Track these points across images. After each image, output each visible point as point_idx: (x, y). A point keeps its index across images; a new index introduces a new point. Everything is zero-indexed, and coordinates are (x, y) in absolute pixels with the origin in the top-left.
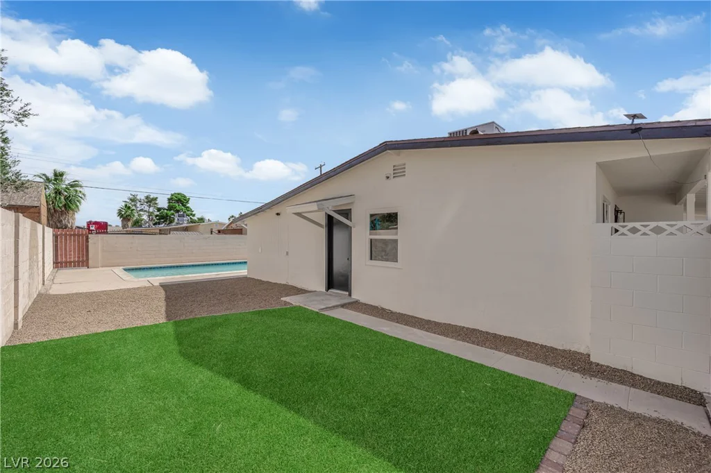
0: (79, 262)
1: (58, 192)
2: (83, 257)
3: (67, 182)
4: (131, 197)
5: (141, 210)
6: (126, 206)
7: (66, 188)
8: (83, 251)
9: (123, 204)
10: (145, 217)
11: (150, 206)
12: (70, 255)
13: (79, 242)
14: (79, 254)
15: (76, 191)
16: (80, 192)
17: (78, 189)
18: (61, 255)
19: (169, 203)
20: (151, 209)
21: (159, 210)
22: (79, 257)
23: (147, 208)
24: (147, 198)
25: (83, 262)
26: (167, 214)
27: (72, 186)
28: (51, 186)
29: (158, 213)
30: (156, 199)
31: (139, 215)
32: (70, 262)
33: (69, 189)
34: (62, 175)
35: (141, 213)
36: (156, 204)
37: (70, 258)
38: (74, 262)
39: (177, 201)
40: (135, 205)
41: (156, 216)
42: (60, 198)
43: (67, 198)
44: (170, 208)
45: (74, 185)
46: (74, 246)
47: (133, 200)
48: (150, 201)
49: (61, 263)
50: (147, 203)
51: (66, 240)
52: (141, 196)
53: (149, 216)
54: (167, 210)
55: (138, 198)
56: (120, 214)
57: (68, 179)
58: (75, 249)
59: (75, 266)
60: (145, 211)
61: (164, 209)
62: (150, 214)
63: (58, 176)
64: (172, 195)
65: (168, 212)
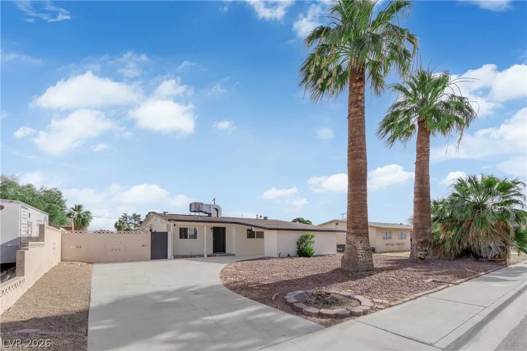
1: (79, 217)
3: (84, 211)
4: (124, 215)
5: (130, 223)
6: (120, 221)
9: (118, 220)
10: (132, 227)
11: (135, 220)
15: (89, 216)
20: (136, 222)
23: (134, 222)
24: (134, 215)
27: (86, 213)
30: (139, 216)
33: (84, 215)
35: (130, 225)
36: (140, 219)
40: (126, 220)
42: (80, 220)
45: (88, 213)
47: (125, 217)
48: (136, 217)
50: (133, 218)
52: (130, 214)
53: (135, 227)
55: (128, 215)
56: (116, 226)
57: (84, 209)
60: (133, 224)
63: (79, 207)
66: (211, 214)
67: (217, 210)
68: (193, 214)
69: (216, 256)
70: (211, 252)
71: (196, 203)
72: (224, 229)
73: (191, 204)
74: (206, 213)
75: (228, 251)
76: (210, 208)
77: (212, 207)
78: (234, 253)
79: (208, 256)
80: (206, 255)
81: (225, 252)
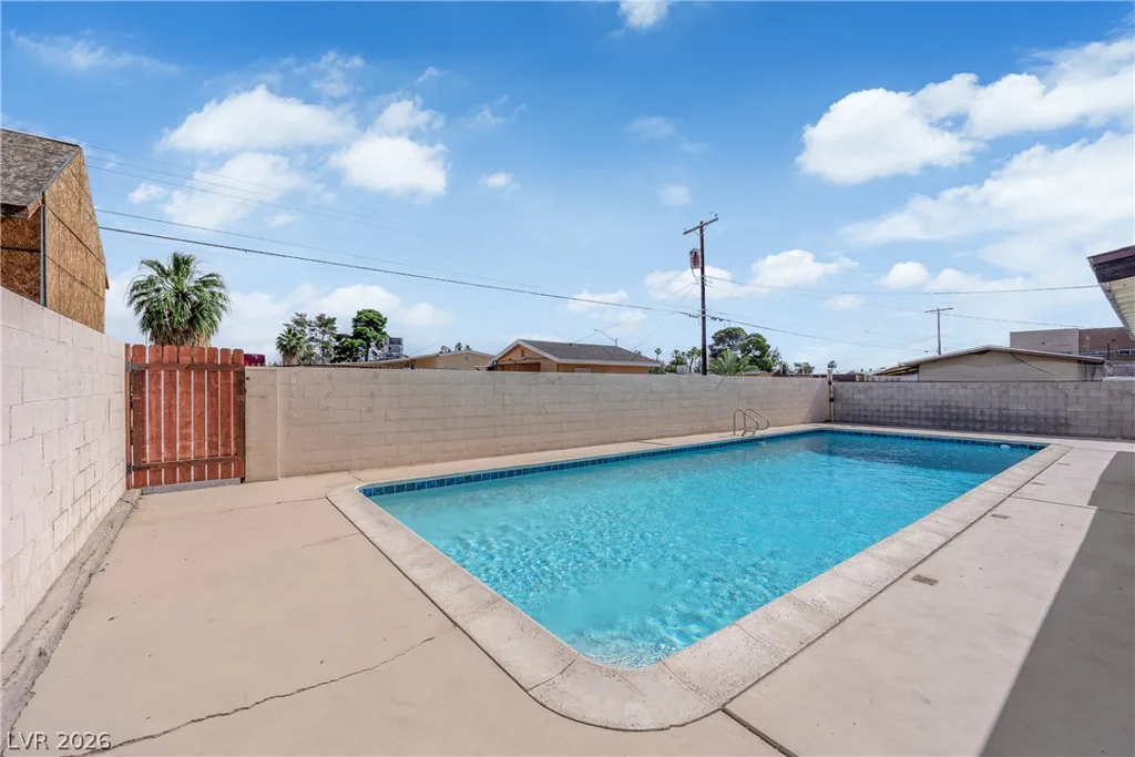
0: (212, 462)
1: (182, 296)
2: (226, 445)
3: (197, 277)
4: (297, 317)
5: (312, 339)
6: (290, 331)
7: (196, 288)
8: (226, 424)
9: (286, 329)
10: (317, 351)
11: (324, 333)
12: (185, 437)
13: (213, 394)
14: (213, 434)
15: (213, 294)
16: (220, 295)
17: (215, 289)
18: (156, 439)
19: (355, 326)
20: (326, 338)
21: (339, 338)
22: (213, 446)
23: (319, 336)
24: (320, 318)
25: (226, 464)
26: (352, 344)
27: (205, 284)
28: (169, 284)
29: (337, 344)
30: (333, 320)
31: (309, 347)
32: (186, 464)
33: (199, 290)
34: (187, 262)
35: (312, 343)
36: (334, 328)
37: (185, 449)
38: (198, 463)
39: (367, 322)
40: (303, 331)
41: (336, 348)
42: (183, 307)
43: (196, 308)
44: (357, 335)
45: (210, 281)
46: (199, 404)
47: (301, 321)
48: (326, 323)
49: (155, 468)
50: (320, 327)
51: (171, 383)
52: (311, 317)
53: (323, 349)
54: (351, 338)
55: (307, 319)
56: (281, 346)
58: (200, 416)
59: (199, 477)
60: (317, 341)
61: (348, 337)
62: (325, 346)
63: (181, 264)
64: (359, 313)
65: (354, 341)
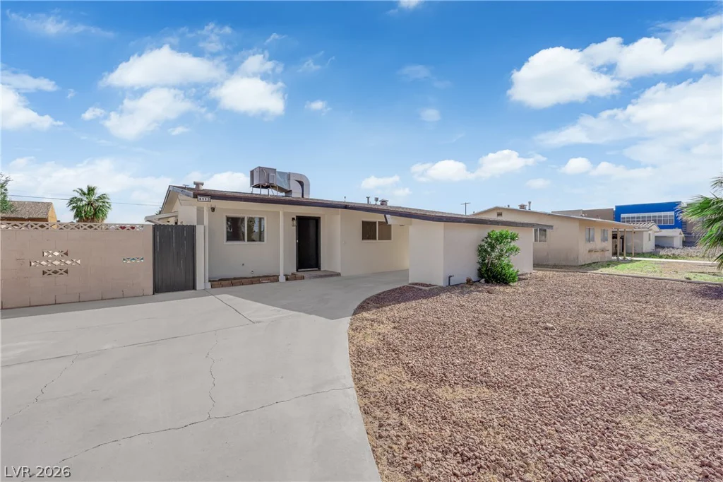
1: (90, 204)
3: (97, 195)
7: (97, 200)
15: (104, 203)
16: (108, 203)
17: (105, 200)
27: (101, 198)
34: (94, 189)
63: (91, 190)
66: (290, 191)
67: (301, 183)
68: (257, 191)
69: (303, 278)
70: (293, 268)
71: (261, 169)
72: (317, 221)
73: (252, 173)
74: (281, 190)
75: (325, 264)
76: (289, 179)
77: (292, 178)
78: (339, 271)
79: (287, 279)
80: (282, 278)
81: (319, 269)
